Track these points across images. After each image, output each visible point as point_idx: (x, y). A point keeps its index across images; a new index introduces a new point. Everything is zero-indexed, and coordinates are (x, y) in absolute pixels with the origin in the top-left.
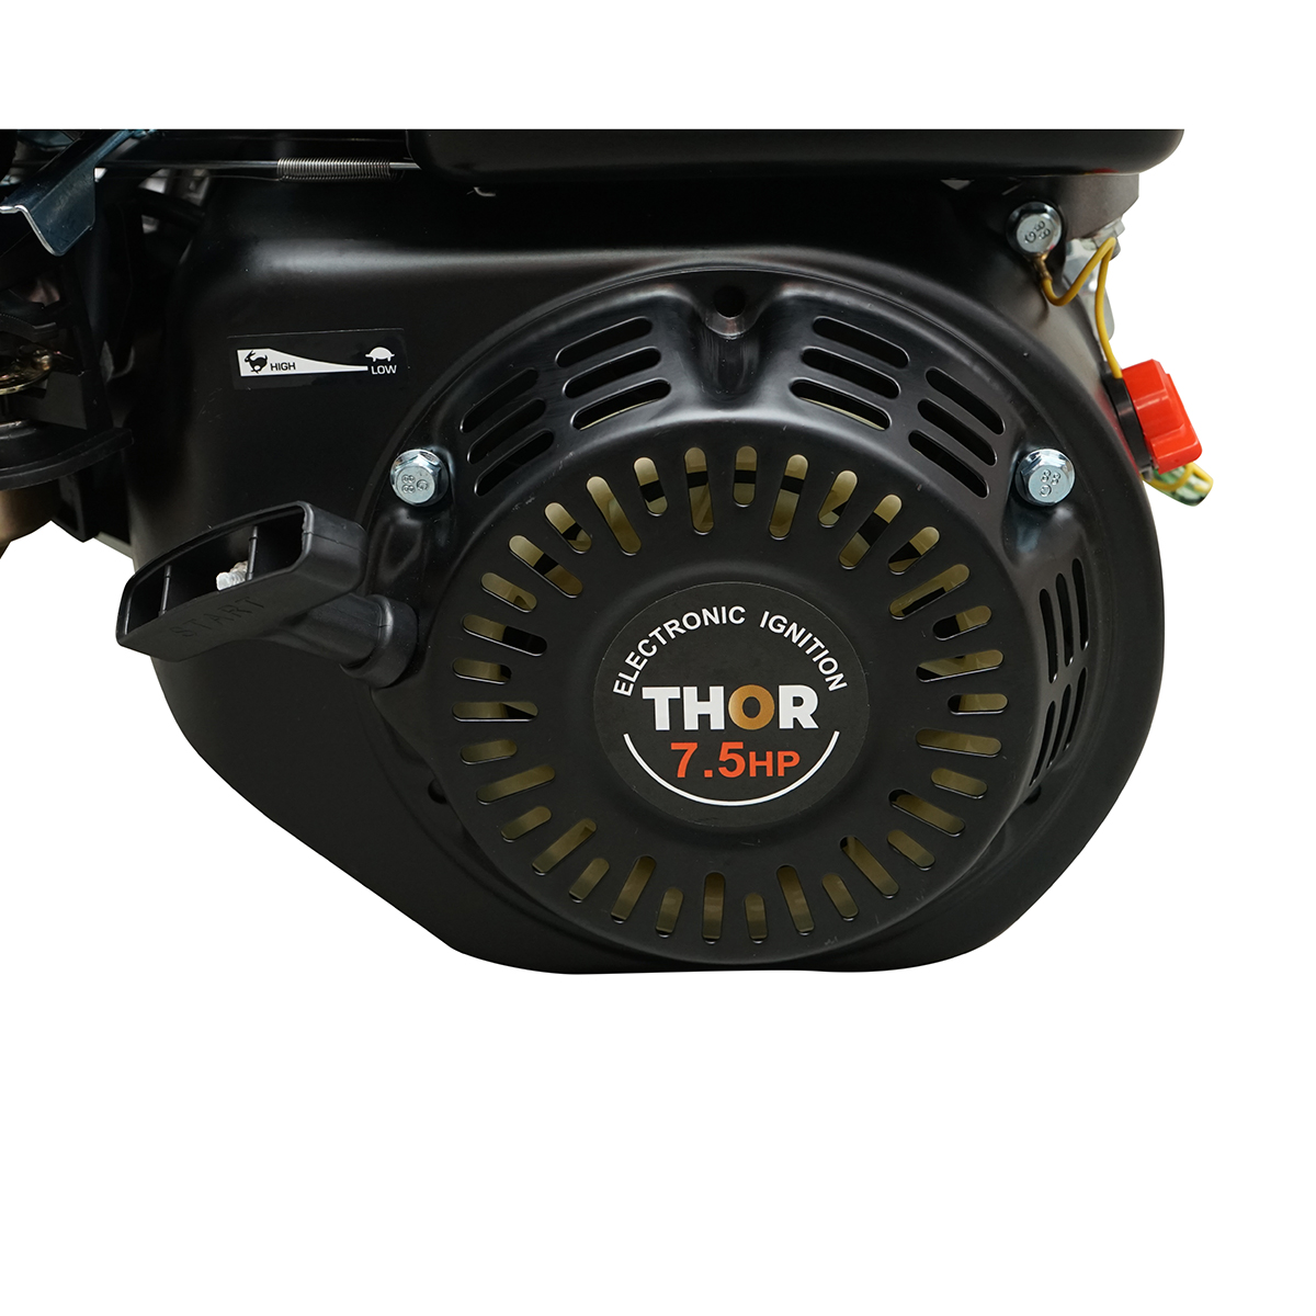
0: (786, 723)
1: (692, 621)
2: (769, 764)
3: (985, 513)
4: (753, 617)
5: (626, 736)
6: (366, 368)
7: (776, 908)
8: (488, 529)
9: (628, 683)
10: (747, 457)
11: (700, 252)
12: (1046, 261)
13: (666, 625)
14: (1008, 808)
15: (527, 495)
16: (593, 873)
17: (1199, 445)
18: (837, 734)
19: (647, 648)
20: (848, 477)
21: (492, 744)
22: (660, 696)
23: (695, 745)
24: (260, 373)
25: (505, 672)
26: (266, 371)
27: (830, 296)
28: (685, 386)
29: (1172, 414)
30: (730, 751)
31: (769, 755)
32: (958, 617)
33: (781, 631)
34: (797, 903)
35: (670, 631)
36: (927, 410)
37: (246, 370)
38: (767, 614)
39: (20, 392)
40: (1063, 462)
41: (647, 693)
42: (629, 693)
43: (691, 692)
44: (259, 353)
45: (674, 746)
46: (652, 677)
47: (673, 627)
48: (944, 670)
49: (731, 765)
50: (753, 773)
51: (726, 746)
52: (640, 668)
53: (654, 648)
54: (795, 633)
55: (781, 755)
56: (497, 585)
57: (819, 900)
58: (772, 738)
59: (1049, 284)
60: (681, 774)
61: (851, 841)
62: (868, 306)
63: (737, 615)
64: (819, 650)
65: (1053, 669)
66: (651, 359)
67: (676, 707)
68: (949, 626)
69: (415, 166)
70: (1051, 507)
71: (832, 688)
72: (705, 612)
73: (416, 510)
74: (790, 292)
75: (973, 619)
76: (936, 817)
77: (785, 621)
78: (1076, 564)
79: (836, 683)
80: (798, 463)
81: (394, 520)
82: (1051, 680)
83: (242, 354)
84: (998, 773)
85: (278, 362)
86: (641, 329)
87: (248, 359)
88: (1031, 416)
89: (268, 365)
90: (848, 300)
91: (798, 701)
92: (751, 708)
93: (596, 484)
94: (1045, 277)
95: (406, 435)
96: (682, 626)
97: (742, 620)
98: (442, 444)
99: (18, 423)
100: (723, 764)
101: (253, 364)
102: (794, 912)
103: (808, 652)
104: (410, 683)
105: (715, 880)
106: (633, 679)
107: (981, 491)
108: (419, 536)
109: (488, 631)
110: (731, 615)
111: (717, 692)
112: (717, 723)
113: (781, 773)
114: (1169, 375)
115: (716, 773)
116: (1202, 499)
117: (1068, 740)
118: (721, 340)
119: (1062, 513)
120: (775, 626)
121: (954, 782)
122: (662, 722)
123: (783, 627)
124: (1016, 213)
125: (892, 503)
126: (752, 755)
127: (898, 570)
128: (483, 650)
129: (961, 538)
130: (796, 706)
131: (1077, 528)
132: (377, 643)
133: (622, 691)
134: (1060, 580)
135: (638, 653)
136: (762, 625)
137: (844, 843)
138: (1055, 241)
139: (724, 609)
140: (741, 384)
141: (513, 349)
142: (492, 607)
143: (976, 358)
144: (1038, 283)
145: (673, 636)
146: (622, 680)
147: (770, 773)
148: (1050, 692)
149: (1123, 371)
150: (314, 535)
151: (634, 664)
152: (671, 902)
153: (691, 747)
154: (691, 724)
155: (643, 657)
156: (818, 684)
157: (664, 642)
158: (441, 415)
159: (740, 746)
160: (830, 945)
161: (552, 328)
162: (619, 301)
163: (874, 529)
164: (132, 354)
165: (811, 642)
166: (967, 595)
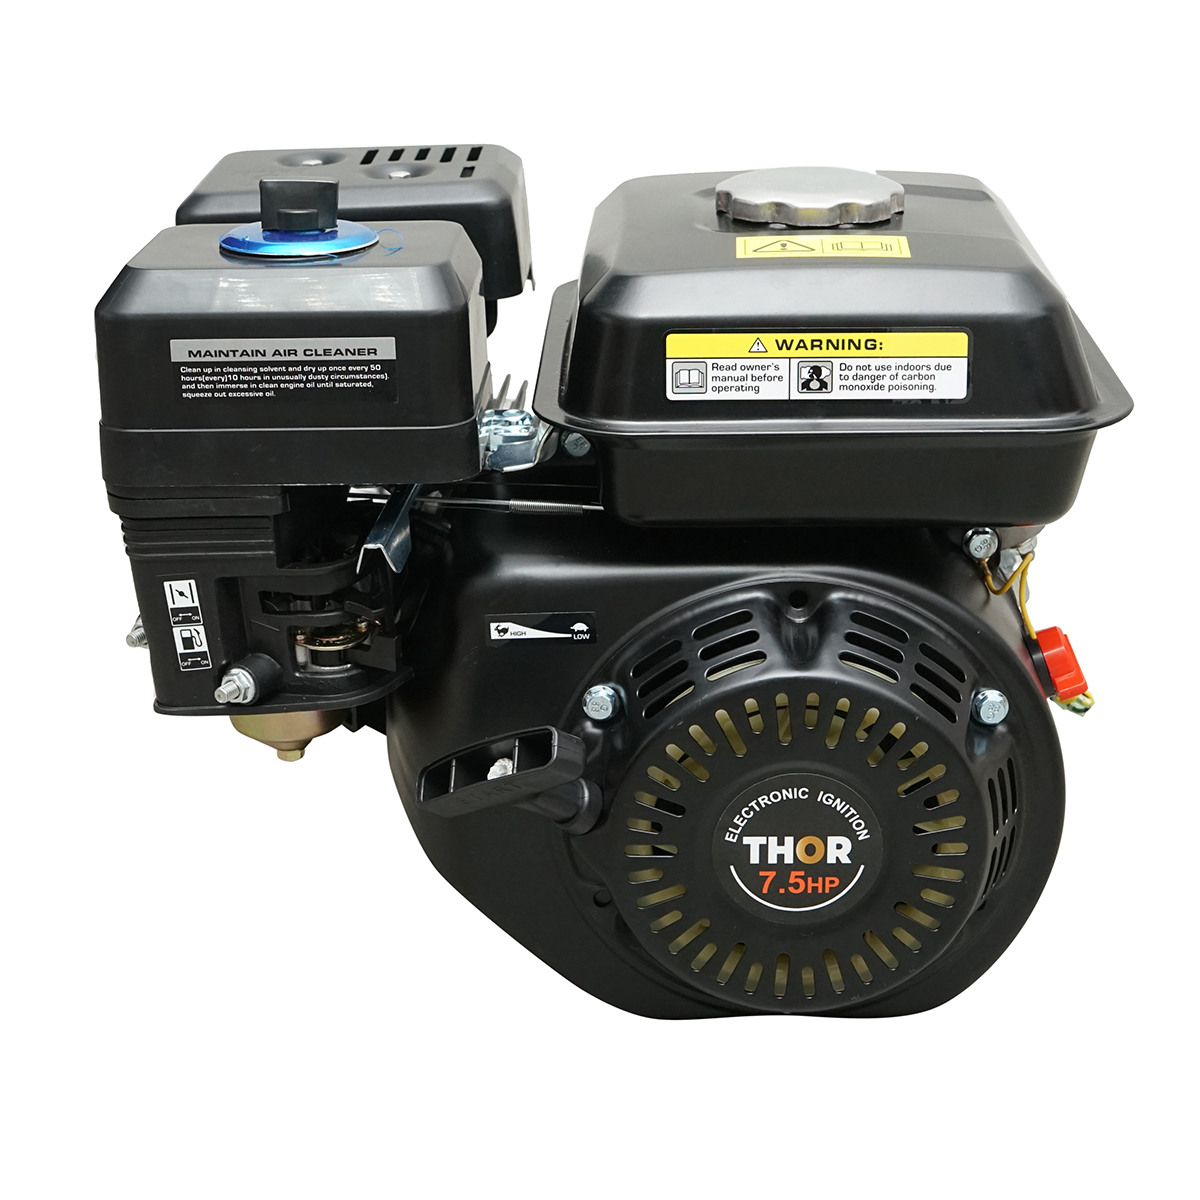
0: (831, 860)
1: (775, 797)
2: (819, 885)
3: (956, 732)
4: (813, 795)
5: (732, 868)
6: (570, 636)
7: (822, 976)
8: (653, 740)
9: (735, 834)
10: (813, 698)
11: (781, 569)
12: (988, 563)
13: (760, 799)
14: (968, 913)
15: (678, 720)
16: (706, 954)
17: (1086, 683)
18: (862, 867)
19: (747, 813)
20: (874, 712)
21: (644, 871)
22: (754, 843)
23: (774, 873)
24: (504, 637)
25: (656, 826)
26: (507, 636)
27: (860, 598)
28: (775, 655)
29: (1069, 662)
30: (796, 877)
31: (820, 879)
32: (939, 796)
33: (830, 803)
34: (835, 973)
35: (762, 803)
36: (921, 670)
37: (495, 635)
38: (822, 793)
39: (352, 648)
40: (1001, 699)
41: (746, 840)
42: (735, 841)
43: (773, 840)
44: (503, 625)
45: (762, 874)
46: (750, 830)
47: (763, 800)
48: (930, 828)
49: (796, 886)
50: (810, 891)
51: (793, 874)
52: (742, 825)
53: (752, 813)
54: (839, 805)
55: (828, 879)
56: (656, 774)
57: (848, 971)
58: (822, 869)
59: (990, 578)
60: (765, 891)
61: (868, 933)
62: (883, 604)
63: (804, 793)
64: (853, 815)
65: (996, 827)
66: (752, 637)
67: (764, 849)
68: (932, 802)
69: (602, 508)
70: (995, 725)
71: (860, 838)
72: (784, 791)
73: (597, 723)
74: (835, 596)
75: (947, 798)
76: (924, 919)
77: (833, 797)
78: (1010, 761)
79: (863, 835)
80: (844, 703)
81: (583, 729)
82: (995, 834)
83: (493, 626)
84: (960, 892)
85: (516, 631)
86: (746, 617)
87: (497, 629)
88: (981, 669)
89: (509, 633)
90: (871, 601)
91: (839, 847)
92: (810, 850)
93: (721, 714)
94: (988, 574)
95: (594, 675)
96: (769, 800)
97: (806, 796)
98: (618, 683)
99: (349, 666)
100: (791, 885)
101: (499, 632)
102: (832, 979)
103: (846, 816)
104: (597, 832)
105: (784, 957)
106: (738, 832)
107: (953, 720)
108: (601, 741)
109: (647, 800)
110: (799, 794)
111: (789, 840)
112: (789, 860)
113: (827, 891)
114: (1066, 636)
115: (787, 890)
116: (1086, 710)
117: (1004, 871)
118: (793, 623)
119: (1001, 728)
120: (827, 800)
121: (934, 897)
122: (755, 859)
123: (831, 801)
124: (970, 533)
125: (899, 729)
126: (810, 879)
127: (903, 766)
128: (643, 813)
129: (942, 749)
130: (838, 850)
131: (1010, 738)
132: (579, 808)
133: (731, 839)
134: (1001, 772)
135: (742, 816)
136: (819, 800)
137: (864, 935)
138: (993, 550)
139: (795, 790)
140: (809, 654)
141: (664, 628)
142: (651, 786)
143: (949, 634)
144: (983, 578)
145: (763, 806)
146: (731, 832)
147: (820, 891)
148: (994, 842)
149: (1038, 634)
150: (559, 747)
151: (739, 823)
152: (754, 973)
153: (772, 874)
154: (772, 860)
155: (745, 818)
156: (852, 835)
157: (758, 809)
158: (618, 666)
159: (802, 873)
160: (856, 1000)
161: (689, 615)
162: (731, 599)
163: (889, 742)
164: (399, 613)
165: (848, 810)
166: (944, 784)
